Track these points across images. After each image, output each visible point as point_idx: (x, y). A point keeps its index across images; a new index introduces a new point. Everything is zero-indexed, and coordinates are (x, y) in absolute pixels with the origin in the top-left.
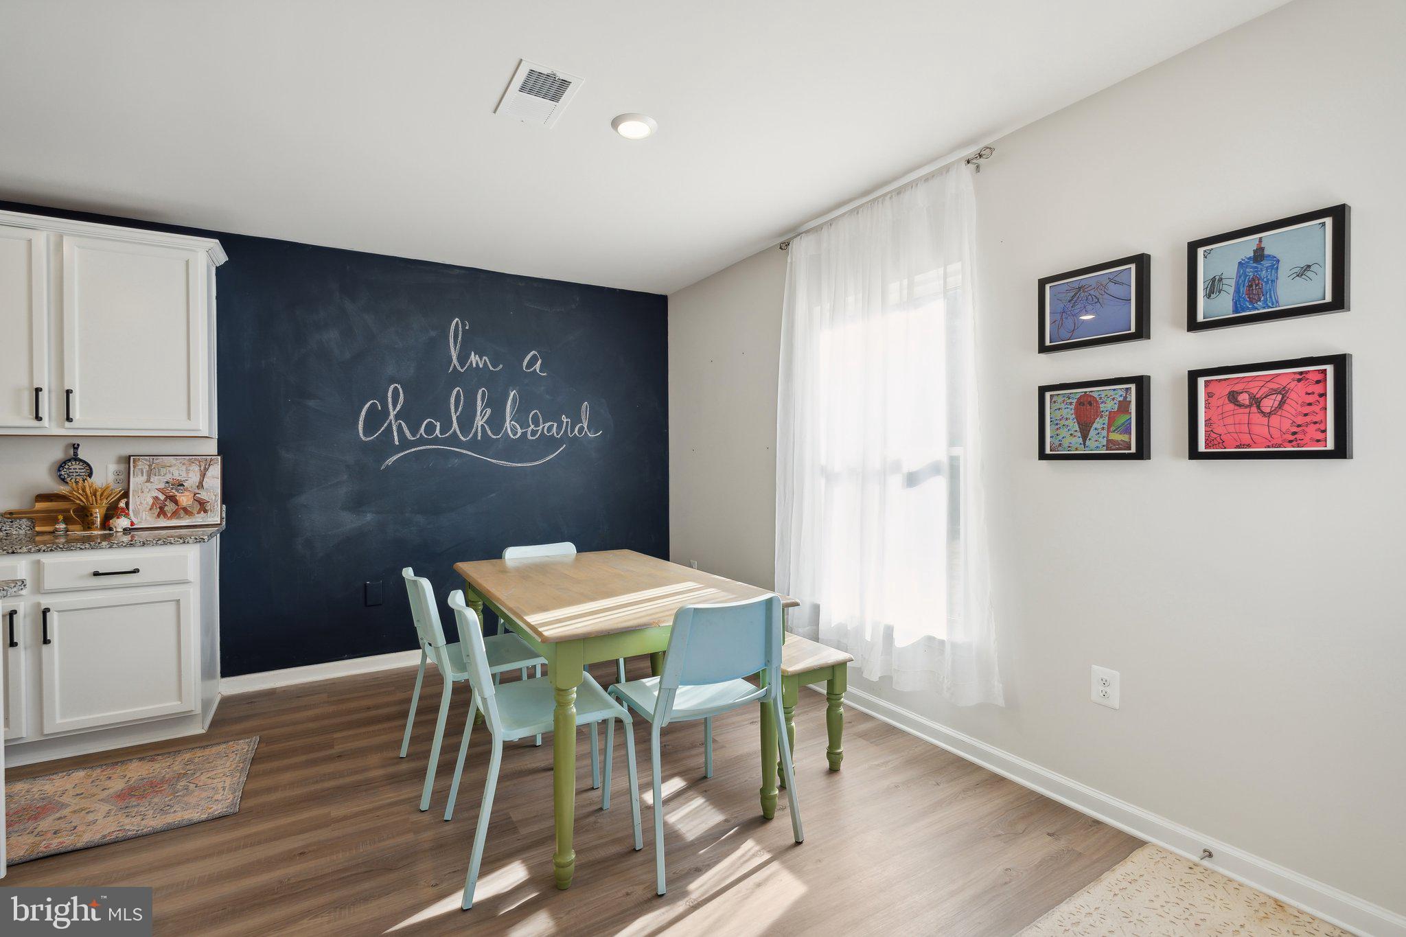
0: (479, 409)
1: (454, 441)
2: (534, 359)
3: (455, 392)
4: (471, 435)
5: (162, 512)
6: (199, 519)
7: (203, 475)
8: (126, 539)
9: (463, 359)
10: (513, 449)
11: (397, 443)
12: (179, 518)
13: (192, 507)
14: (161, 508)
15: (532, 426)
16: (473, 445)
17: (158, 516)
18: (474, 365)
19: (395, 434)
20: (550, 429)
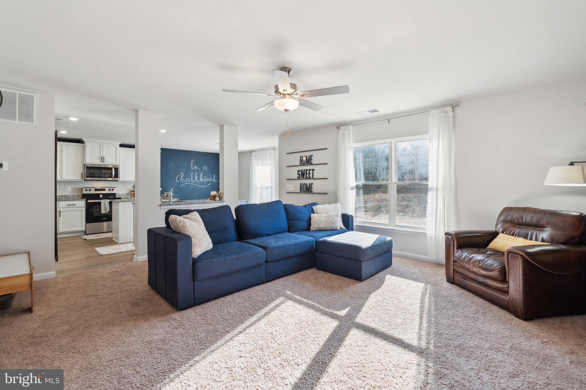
0: (196, 176)
1: (192, 182)
2: (205, 167)
3: (192, 173)
4: (195, 181)
9: (193, 167)
10: (201, 184)
15: (205, 179)
16: (195, 183)
19: (182, 181)
20: (208, 180)
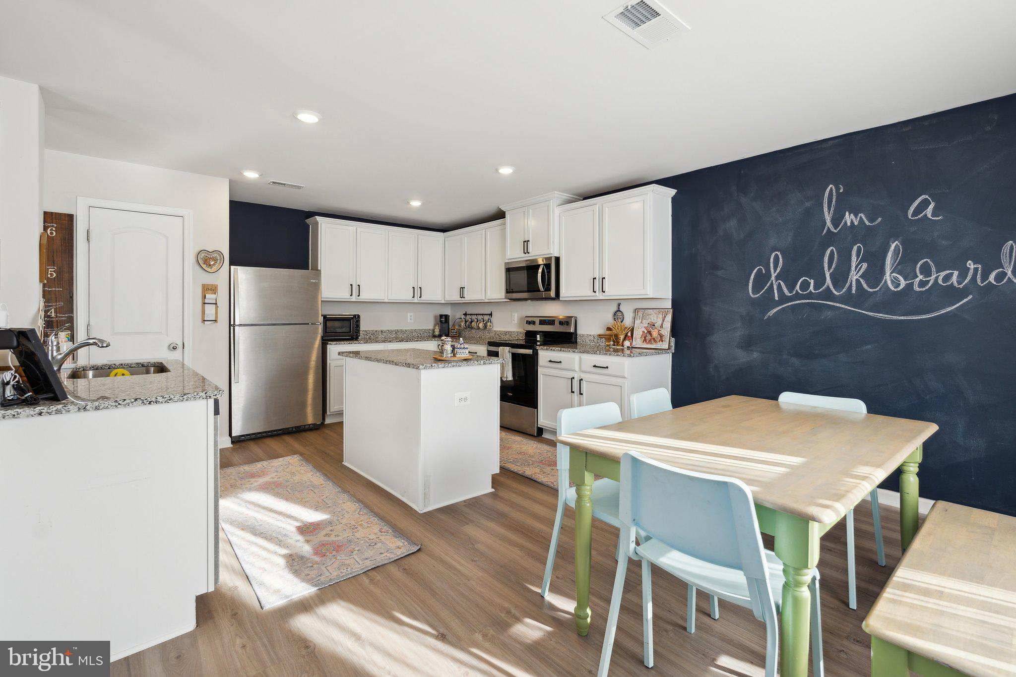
0: (854, 265)
1: (828, 295)
2: (925, 204)
3: (828, 252)
4: (845, 289)
5: (645, 340)
6: (659, 345)
7: (663, 320)
8: (628, 352)
9: (836, 221)
11: (777, 298)
12: (651, 344)
13: (657, 338)
14: (645, 337)
15: (921, 277)
16: (847, 298)
17: (643, 341)
18: (849, 224)
19: (776, 291)
20: (947, 278)
